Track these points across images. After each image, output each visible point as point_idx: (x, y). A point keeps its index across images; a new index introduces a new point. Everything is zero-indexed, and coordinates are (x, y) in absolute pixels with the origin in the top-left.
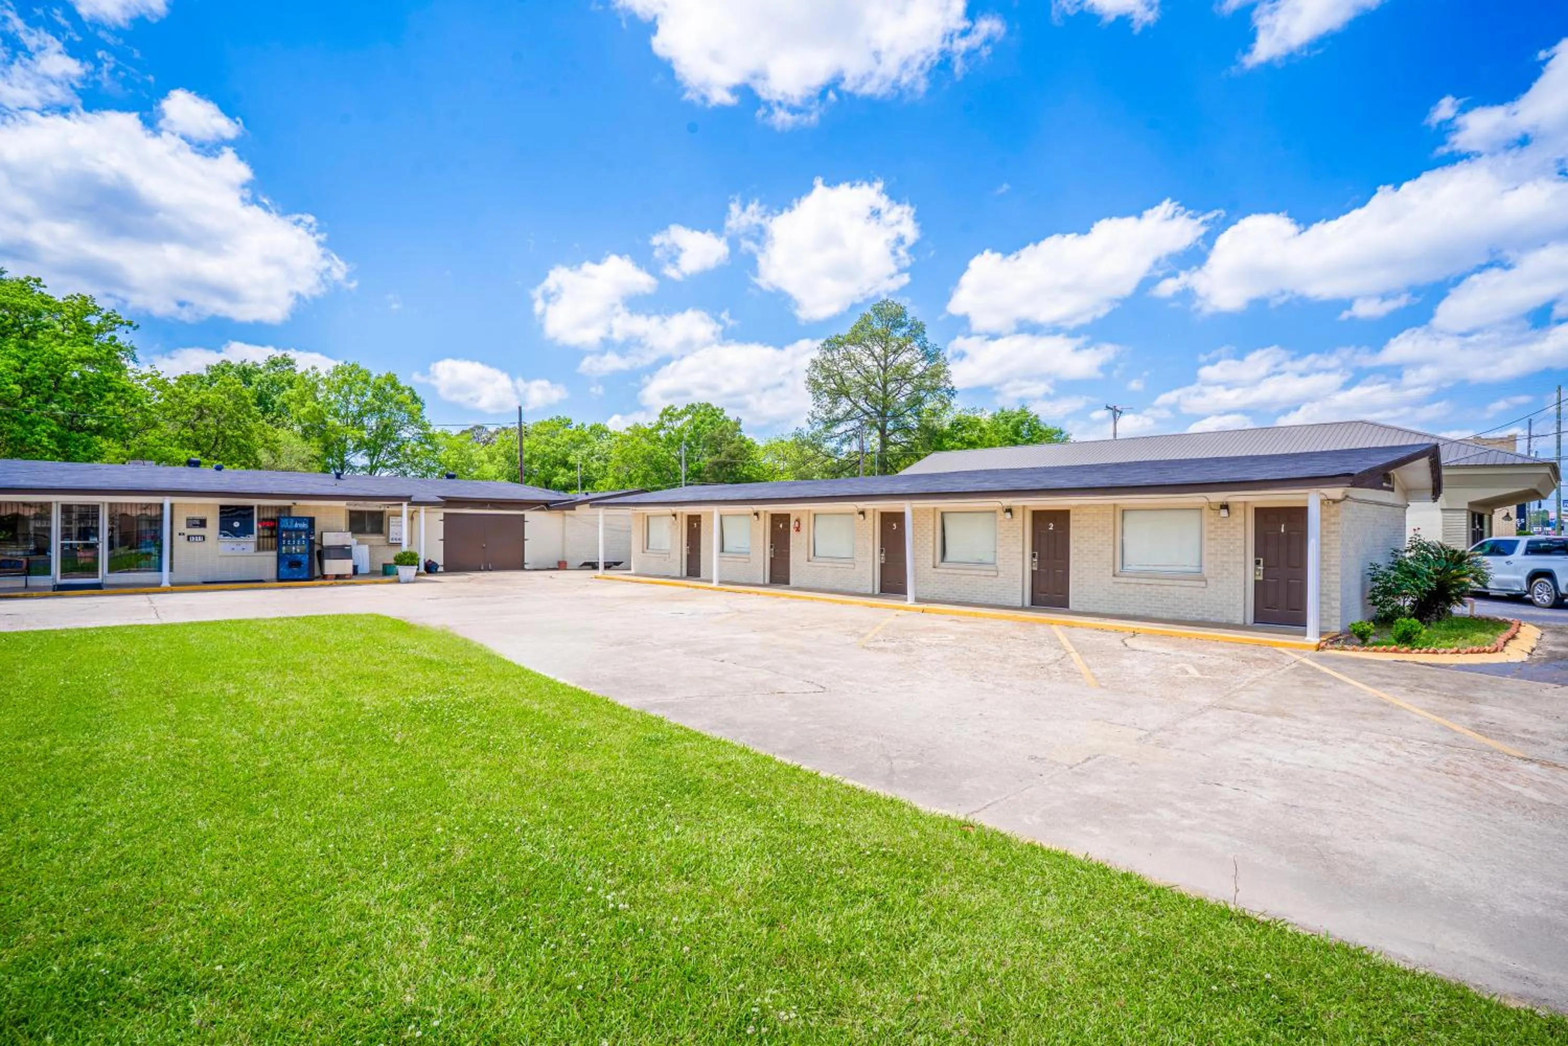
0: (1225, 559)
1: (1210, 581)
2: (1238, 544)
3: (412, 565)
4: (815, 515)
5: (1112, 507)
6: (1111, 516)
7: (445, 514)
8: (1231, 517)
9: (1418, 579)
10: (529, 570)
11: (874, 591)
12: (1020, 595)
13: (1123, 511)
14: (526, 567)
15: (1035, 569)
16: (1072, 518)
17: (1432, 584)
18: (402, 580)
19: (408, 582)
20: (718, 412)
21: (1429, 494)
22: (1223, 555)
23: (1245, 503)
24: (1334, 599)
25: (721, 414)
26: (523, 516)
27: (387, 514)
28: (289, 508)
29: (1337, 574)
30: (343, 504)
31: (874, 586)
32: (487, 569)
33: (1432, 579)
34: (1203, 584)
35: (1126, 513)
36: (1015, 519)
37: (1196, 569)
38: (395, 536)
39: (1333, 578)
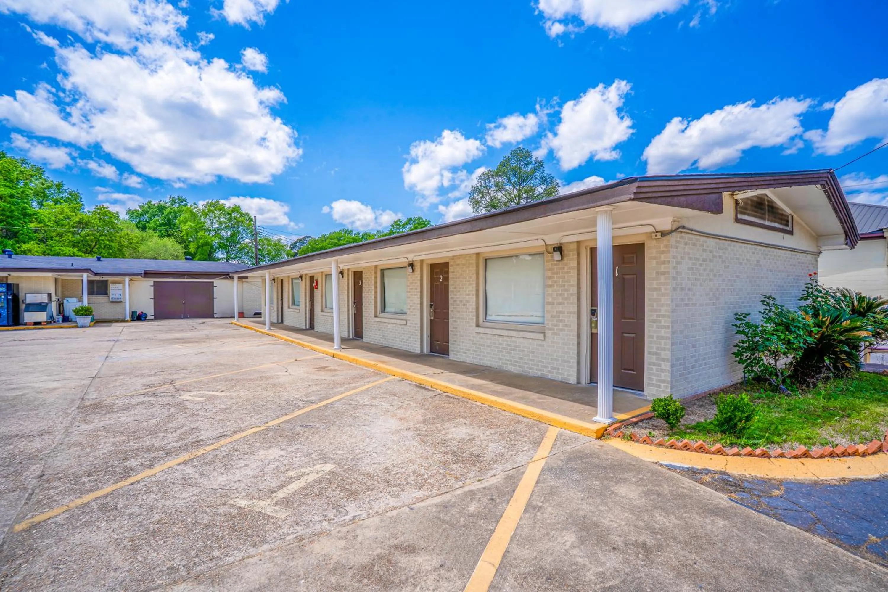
0: (560, 308)
1: (549, 333)
2: (571, 292)
3: (86, 315)
4: (326, 275)
5: (474, 257)
6: (474, 265)
7: (154, 282)
8: (565, 259)
9: (791, 332)
10: (217, 318)
11: (349, 336)
12: (419, 343)
13: (486, 260)
14: (215, 316)
15: (432, 318)
16: (451, 269)
17: (810, 340)
18: (79, 325)
19: (82, 327)
20: (426, 223)
21: (842, 238)
22: (560, 304)
23: (578, 242)
24: (663, 360)
25: (428, 224)
26: (213, 283)
27: (109, 282)
28: (7, 277)
29: (668, 327)
30: (50, 274)
31: (349, 332)
32: (185, 317)
33: (810, 333)
34: (541, 336)
35: (488, 261)
36: (415, 273)
37: (539, 320)
38: (114, 296)
39: (663, 333)
